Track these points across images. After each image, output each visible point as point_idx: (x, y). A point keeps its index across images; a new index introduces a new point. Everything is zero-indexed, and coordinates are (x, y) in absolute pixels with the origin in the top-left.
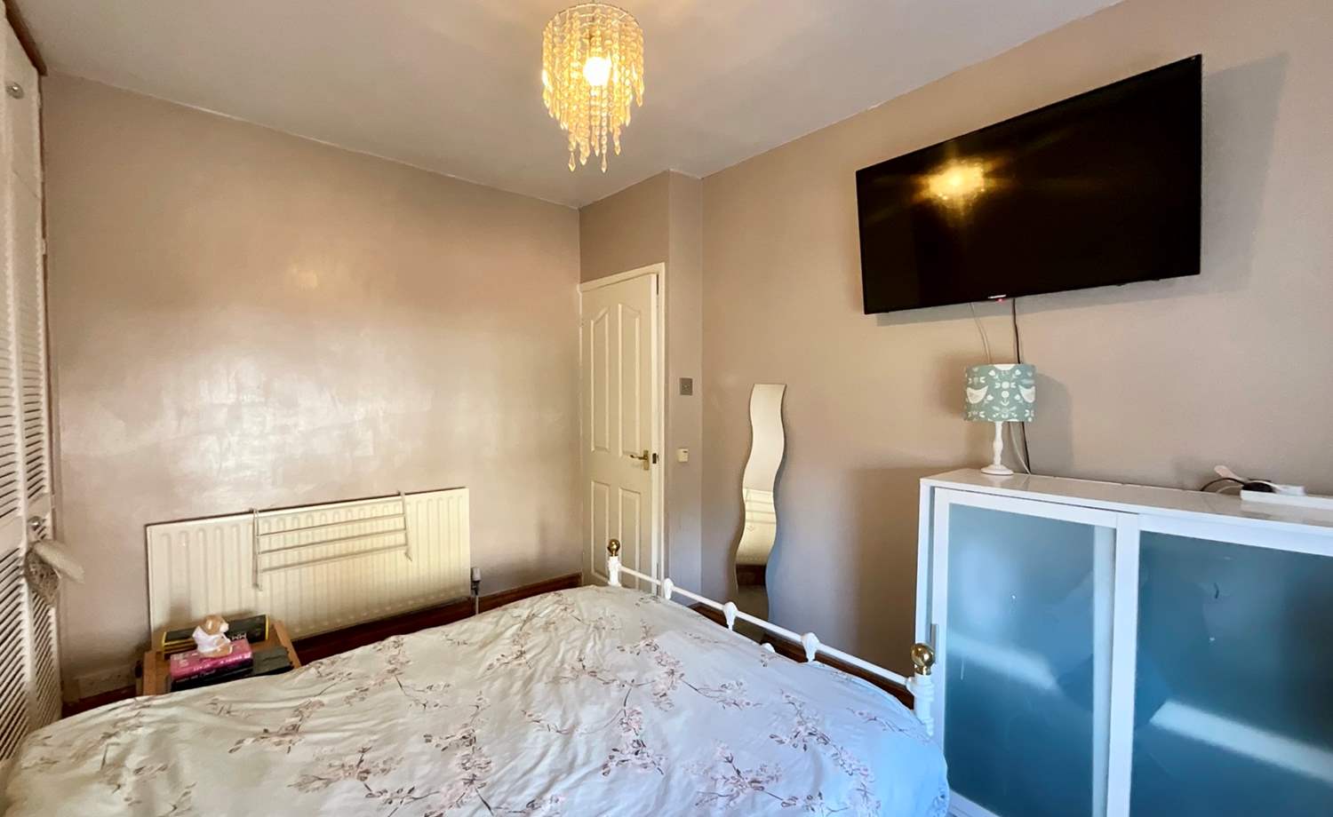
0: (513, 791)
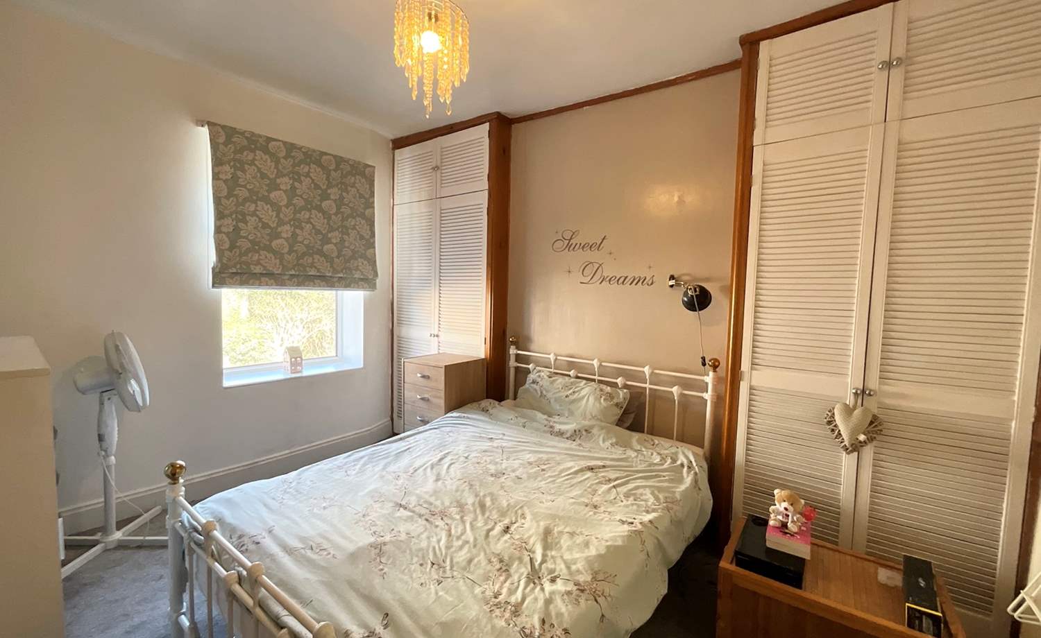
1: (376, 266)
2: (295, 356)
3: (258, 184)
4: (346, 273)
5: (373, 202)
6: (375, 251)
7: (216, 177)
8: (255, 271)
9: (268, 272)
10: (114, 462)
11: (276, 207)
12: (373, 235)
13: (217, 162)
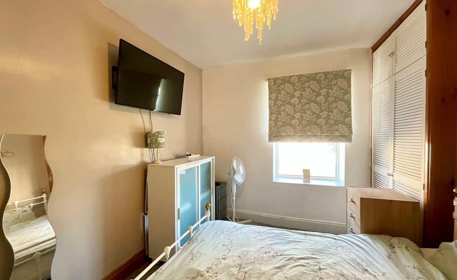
0: (311, 265)
1: (351, 128)
2: (307, 174)
3: (286, 97)
4: (329, 133)
5: (350, 90)
6: (351, 119)
7: (270, 99)
8: (283, 135)
9: (288, 135)
10: (235, 199)
11: (294, 106)
12: (350, 109)
13: (270, 93)
